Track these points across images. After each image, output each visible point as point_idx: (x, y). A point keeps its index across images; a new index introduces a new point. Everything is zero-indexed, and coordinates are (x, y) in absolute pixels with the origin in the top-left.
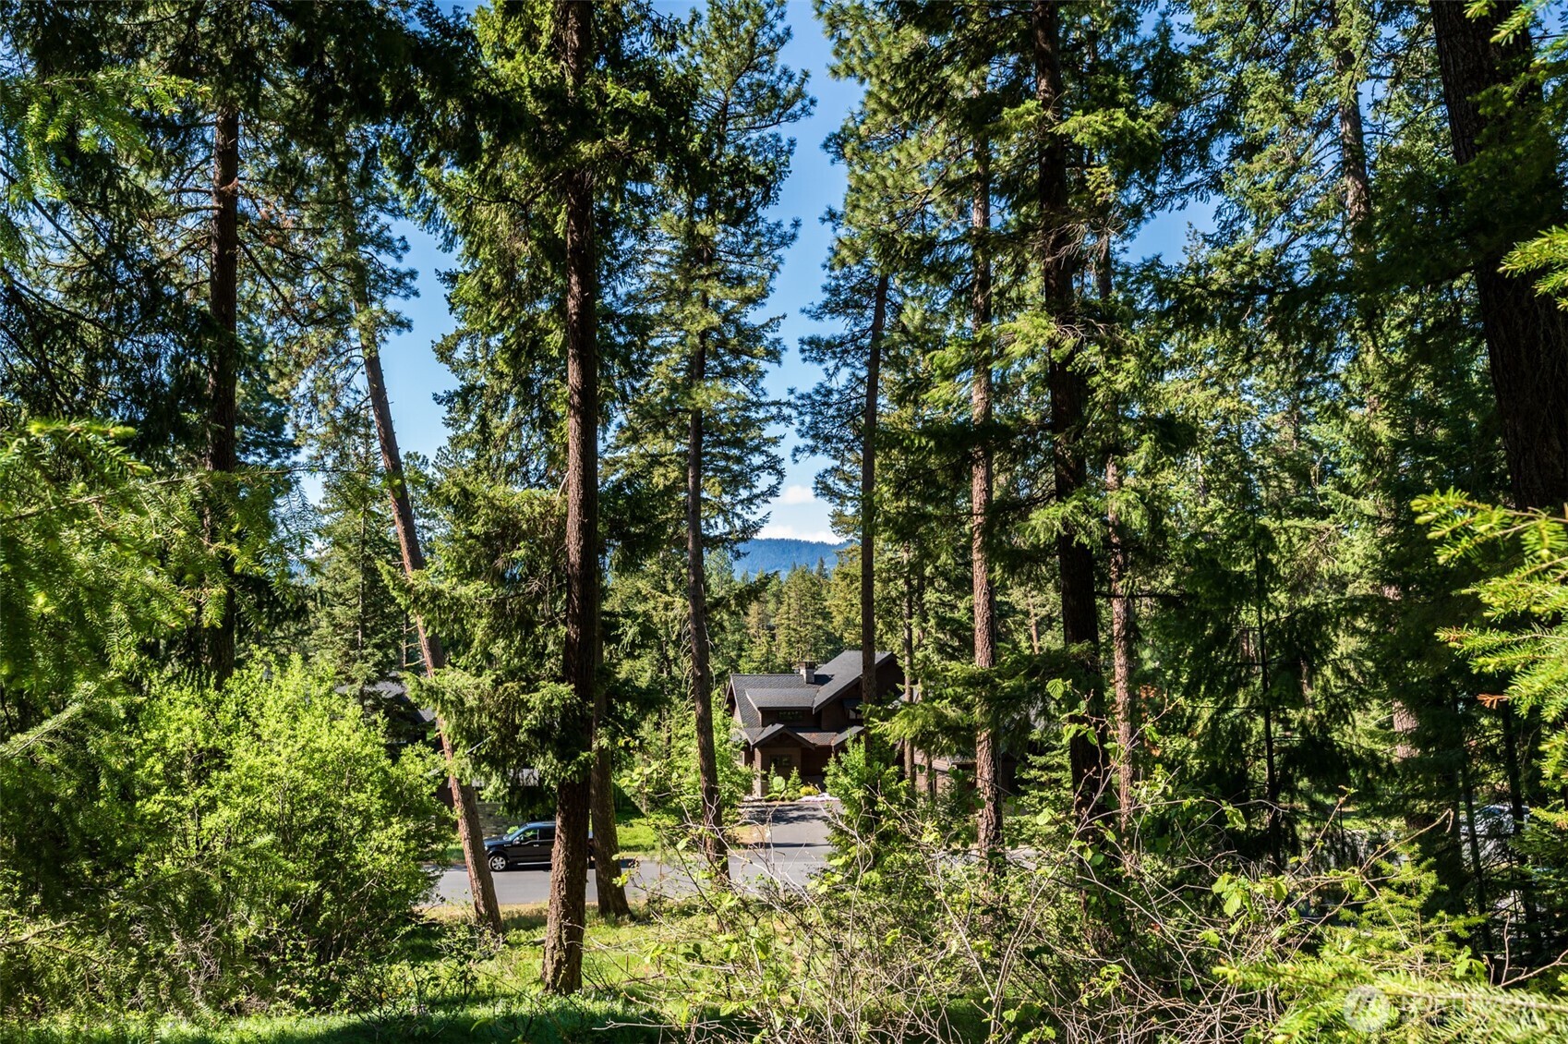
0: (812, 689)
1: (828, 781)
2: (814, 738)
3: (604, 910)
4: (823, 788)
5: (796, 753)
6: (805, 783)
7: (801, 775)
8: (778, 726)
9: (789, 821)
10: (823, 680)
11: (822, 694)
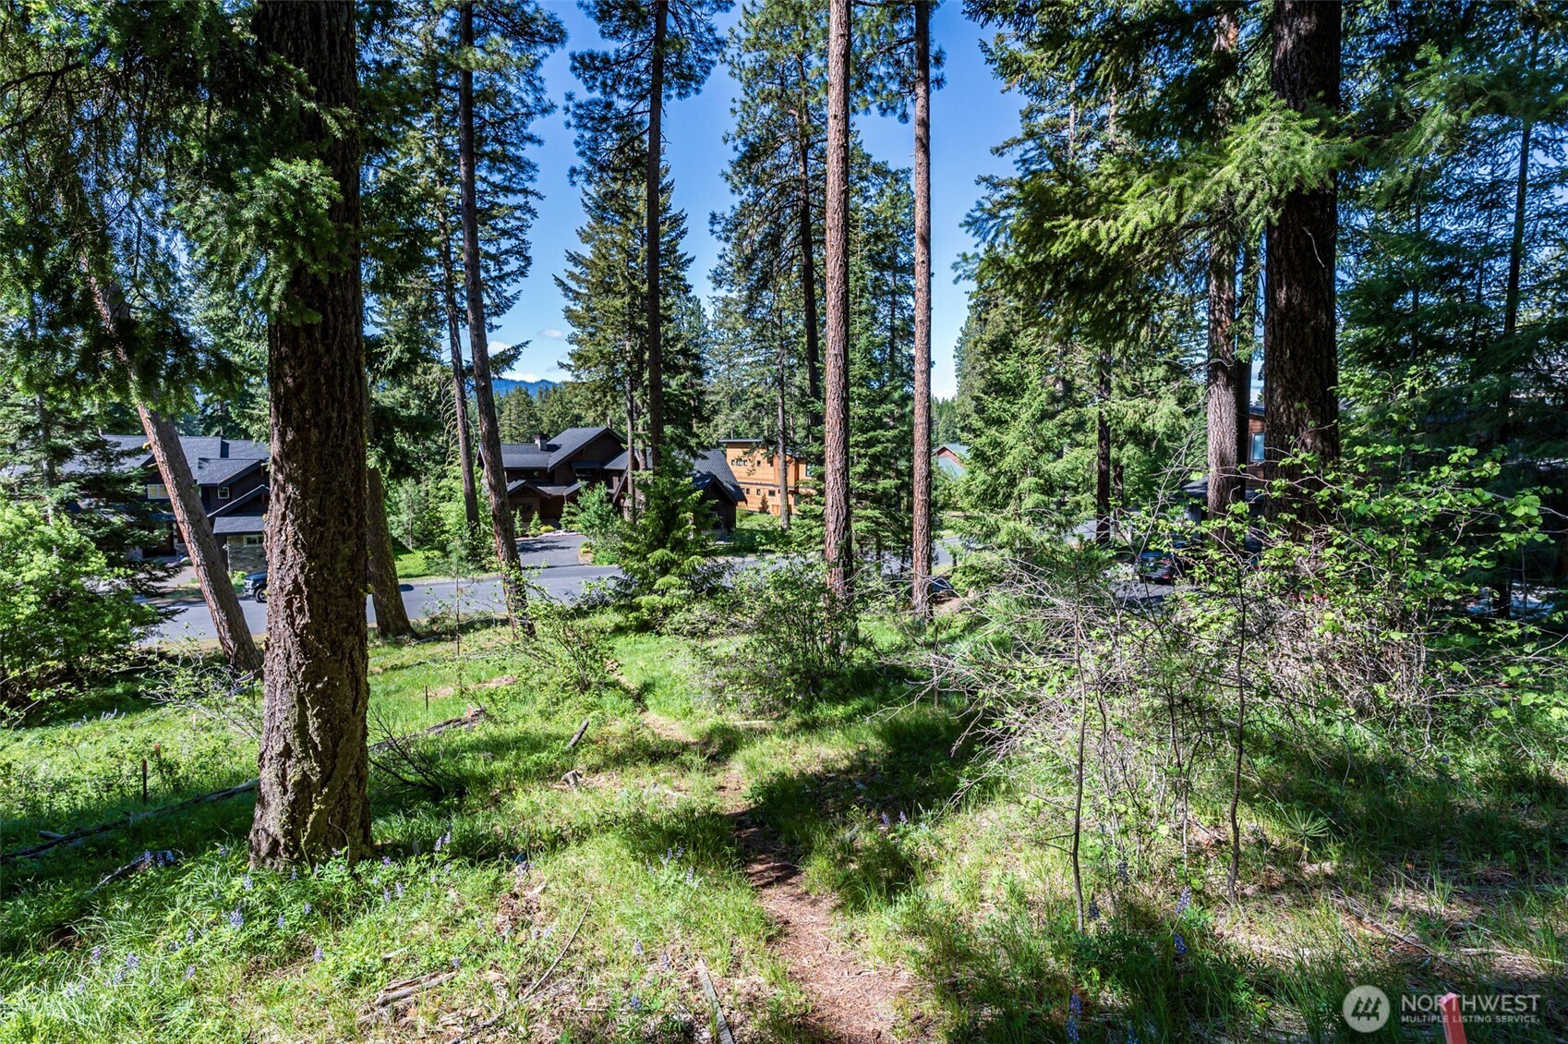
0: (546, 455)
1: (562, 521)
2: (549, 490)
3: (384, 632)
4: (559, 527)
5: (536, 503)
6: (545, 523)
7: (541, 517)
8: (521, 482)
9: (536, 550)
10: (554, 448)
11: (553, 459)
